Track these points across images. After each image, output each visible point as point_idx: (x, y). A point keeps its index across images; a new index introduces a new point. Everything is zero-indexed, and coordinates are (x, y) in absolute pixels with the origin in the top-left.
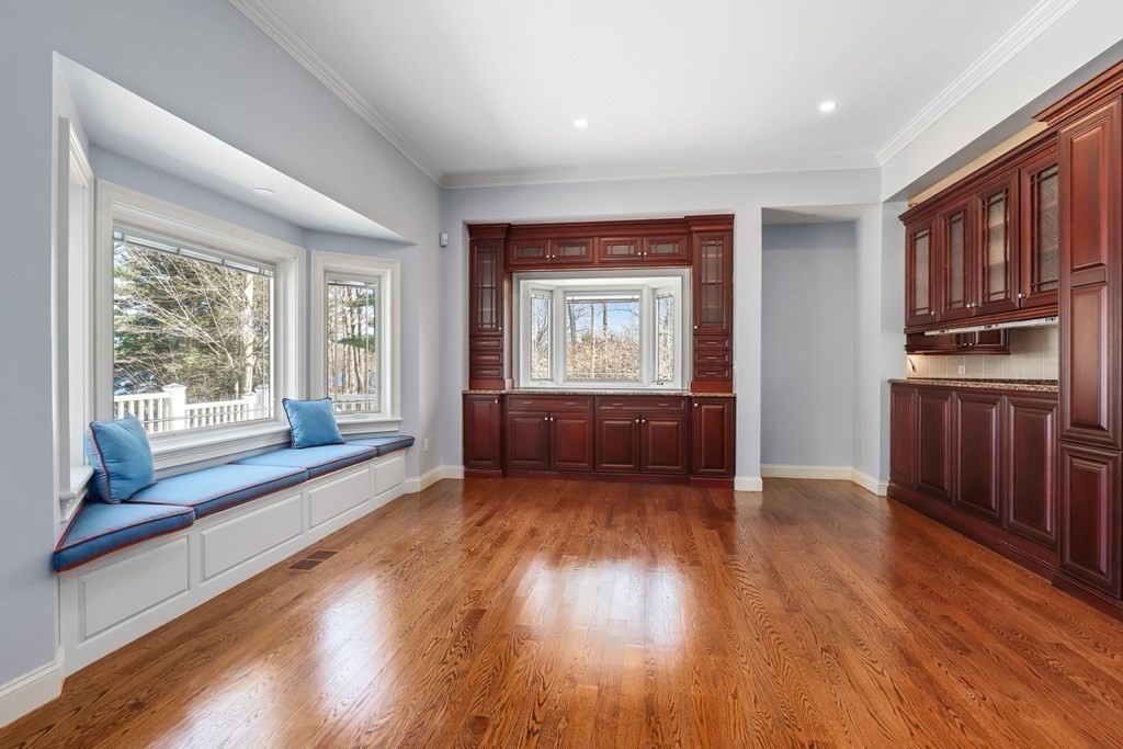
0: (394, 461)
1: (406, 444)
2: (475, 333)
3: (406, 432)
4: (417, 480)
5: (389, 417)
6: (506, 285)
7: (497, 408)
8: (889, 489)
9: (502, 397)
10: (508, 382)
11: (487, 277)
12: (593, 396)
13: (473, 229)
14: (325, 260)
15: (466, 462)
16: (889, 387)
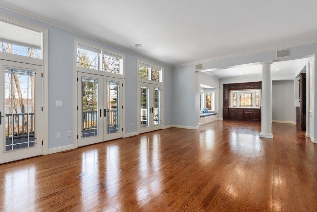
0: (214, 116)
1: (216, 114)
2: (224, 99)
3: (216, 113)
4: (217, 119)
5: (213, 110)
6: (229, 92)
7: (228, 110)
8: (296, 124)
9: (229, 109)
10: (229, 107)
11: (226, 91)
12: (243, 109)
13: (224, 85)
14: (206, 92)
15: (223, 118)
16: (296, 108)
